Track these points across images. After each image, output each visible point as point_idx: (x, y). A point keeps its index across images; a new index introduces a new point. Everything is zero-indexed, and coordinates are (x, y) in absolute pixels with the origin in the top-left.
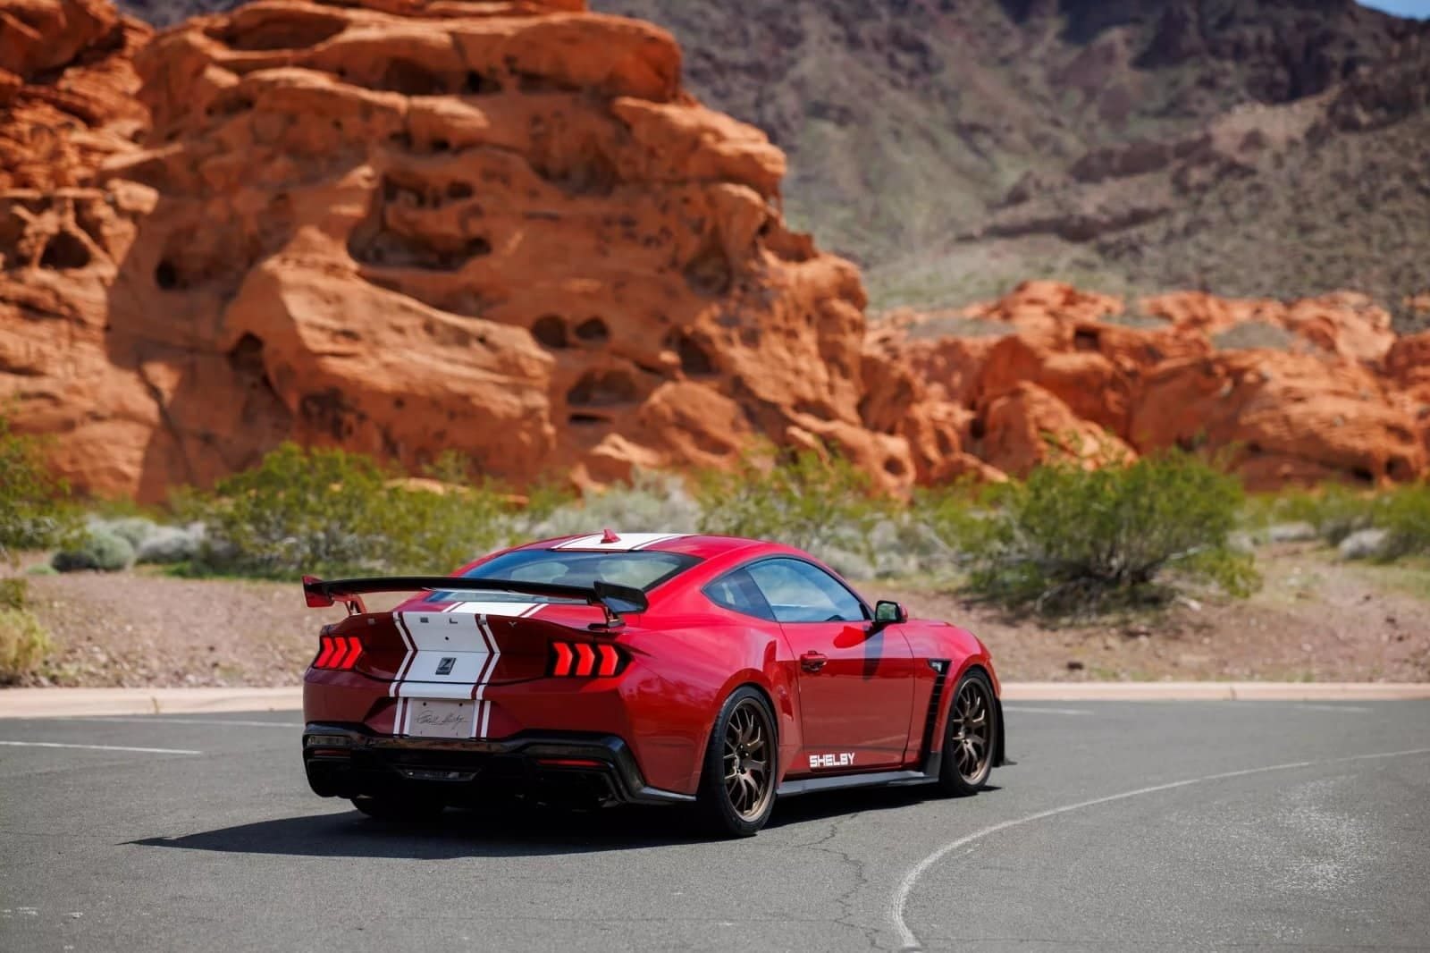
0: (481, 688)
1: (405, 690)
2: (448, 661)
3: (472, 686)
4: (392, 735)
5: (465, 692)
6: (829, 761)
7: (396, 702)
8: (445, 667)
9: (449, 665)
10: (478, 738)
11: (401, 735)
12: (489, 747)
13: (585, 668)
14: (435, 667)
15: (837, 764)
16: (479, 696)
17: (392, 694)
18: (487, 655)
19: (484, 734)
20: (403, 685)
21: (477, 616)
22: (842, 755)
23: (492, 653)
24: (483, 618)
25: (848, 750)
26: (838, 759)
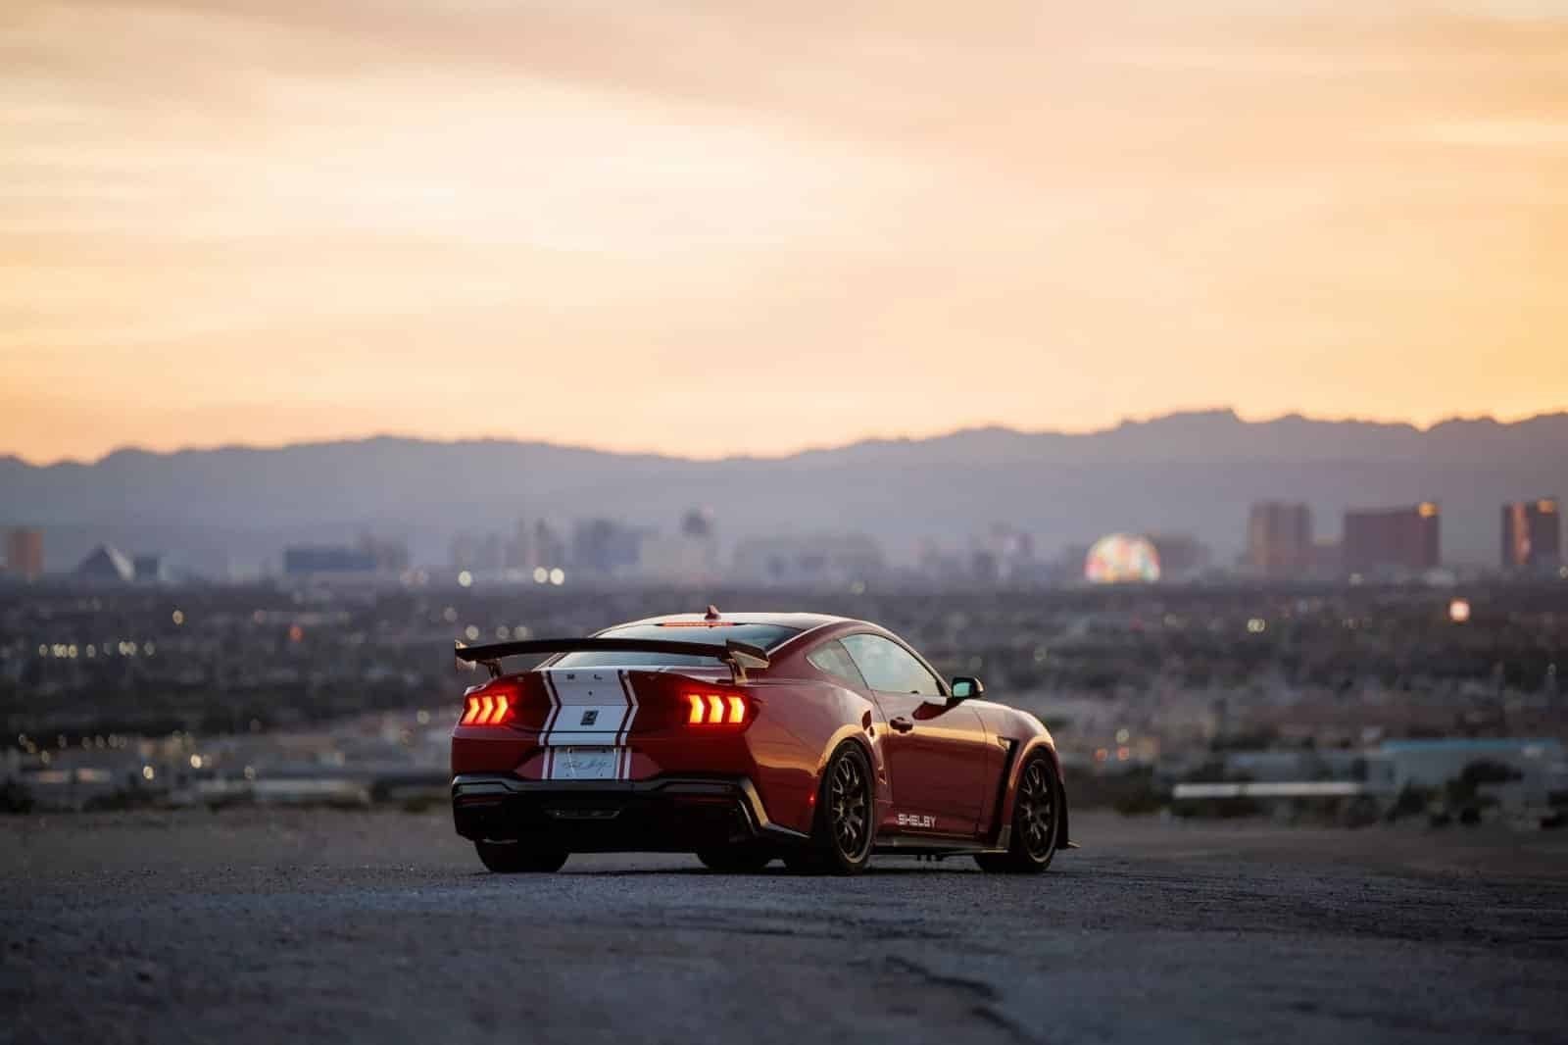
0: (624, 736)
1: (554, 739)
2: (591, 713)
3: (615, 734)
4: (541, 780)
5: (611, 739)
6: (914, 820)
7: (543, 752)
8: (589, 718)
9: (592, 717)
10: (621, 780)
11: (549, 780)
12: (633, 786)
13: (717, 715)
14: (581, 719)
15: (921, 825)
16: (623, 742)
17: (542, 743)
18: (626, 708)
19: (626, 776)
20: (552, 735)
21: (620, 672)
22: (925, 817)
23: (631, 706)
24: (625, 673)
25: (929, 813)
26: (922, 820)
